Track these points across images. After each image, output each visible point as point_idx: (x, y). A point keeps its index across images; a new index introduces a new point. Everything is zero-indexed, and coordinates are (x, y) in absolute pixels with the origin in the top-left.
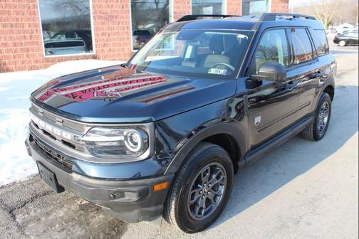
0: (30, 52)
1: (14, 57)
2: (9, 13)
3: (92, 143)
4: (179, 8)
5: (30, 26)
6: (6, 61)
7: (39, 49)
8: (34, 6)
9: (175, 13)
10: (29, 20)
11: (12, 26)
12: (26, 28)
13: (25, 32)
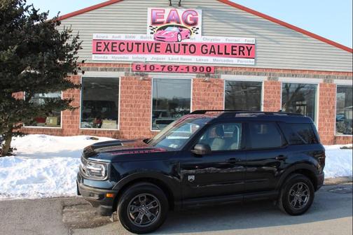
0: (141, 126)
1: (130, 129)
2: (131, 97)
3: (90, 170)
4: (269, 97)
5: (144, 107)
6: (124, 131)
7: (147, 125)
8: (149, 93)
9: (265, 101)
10: (144, 102)
11: (132, 106)
12: (141, 108)
13: (139, 111)
